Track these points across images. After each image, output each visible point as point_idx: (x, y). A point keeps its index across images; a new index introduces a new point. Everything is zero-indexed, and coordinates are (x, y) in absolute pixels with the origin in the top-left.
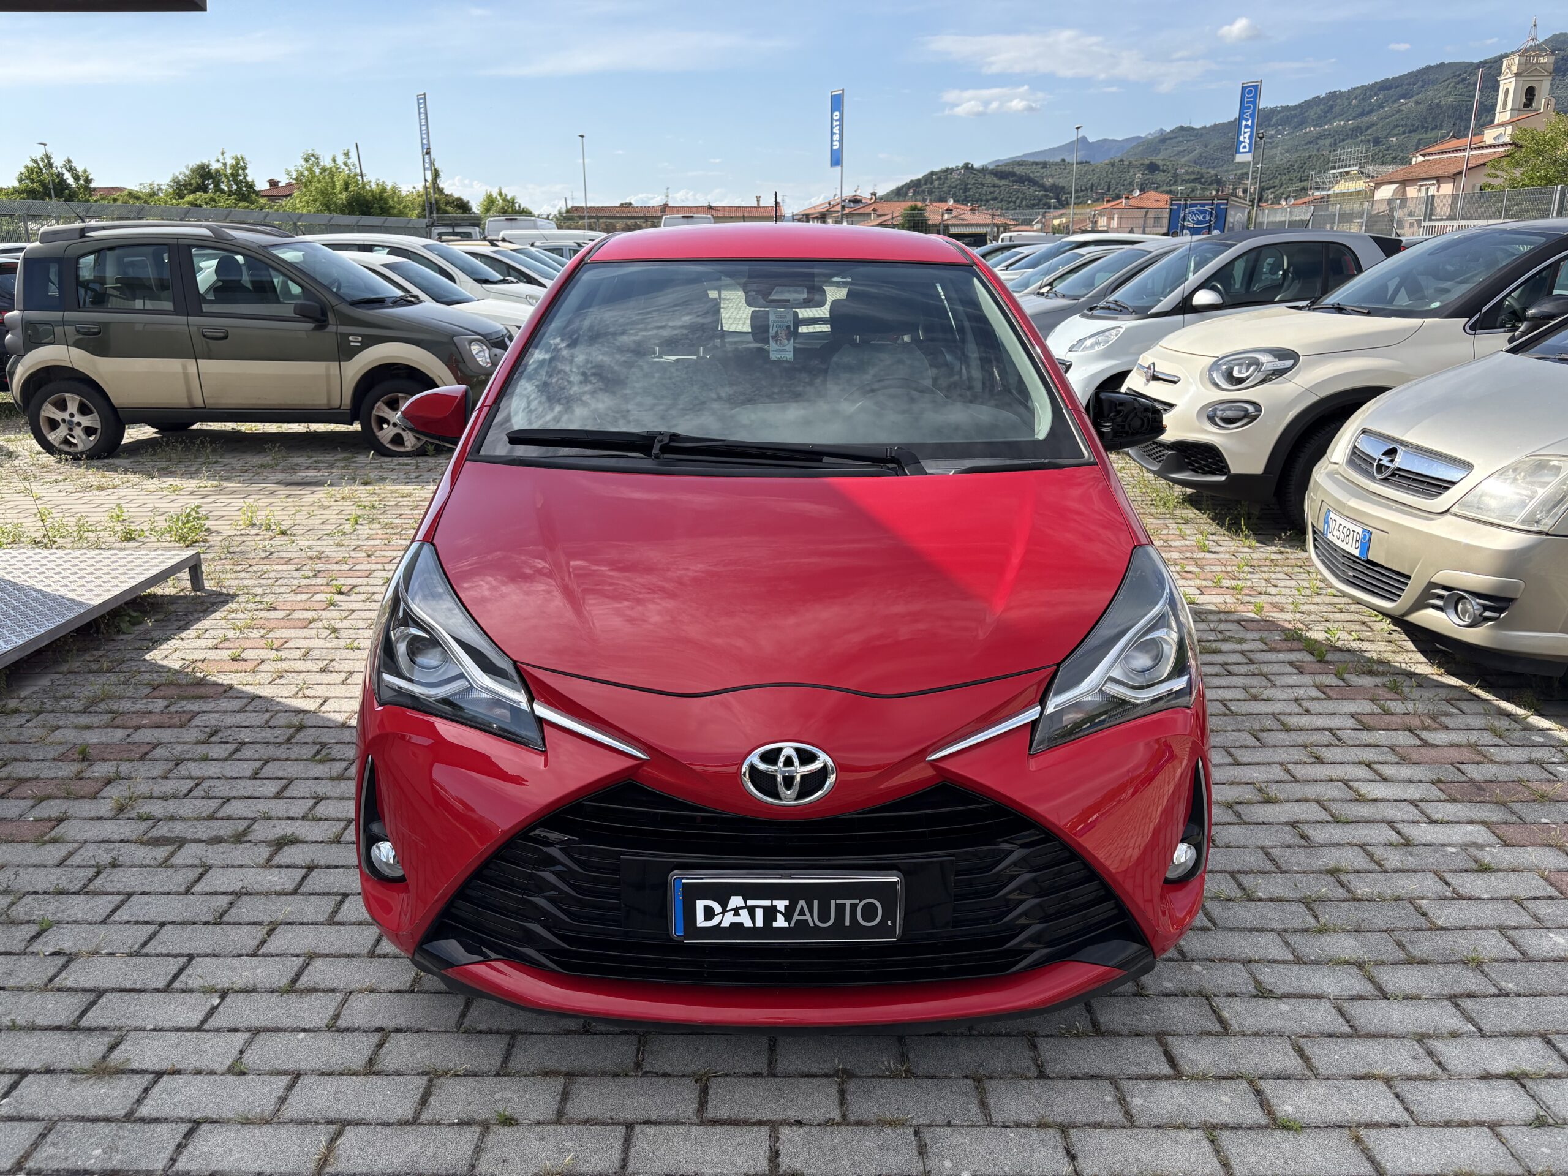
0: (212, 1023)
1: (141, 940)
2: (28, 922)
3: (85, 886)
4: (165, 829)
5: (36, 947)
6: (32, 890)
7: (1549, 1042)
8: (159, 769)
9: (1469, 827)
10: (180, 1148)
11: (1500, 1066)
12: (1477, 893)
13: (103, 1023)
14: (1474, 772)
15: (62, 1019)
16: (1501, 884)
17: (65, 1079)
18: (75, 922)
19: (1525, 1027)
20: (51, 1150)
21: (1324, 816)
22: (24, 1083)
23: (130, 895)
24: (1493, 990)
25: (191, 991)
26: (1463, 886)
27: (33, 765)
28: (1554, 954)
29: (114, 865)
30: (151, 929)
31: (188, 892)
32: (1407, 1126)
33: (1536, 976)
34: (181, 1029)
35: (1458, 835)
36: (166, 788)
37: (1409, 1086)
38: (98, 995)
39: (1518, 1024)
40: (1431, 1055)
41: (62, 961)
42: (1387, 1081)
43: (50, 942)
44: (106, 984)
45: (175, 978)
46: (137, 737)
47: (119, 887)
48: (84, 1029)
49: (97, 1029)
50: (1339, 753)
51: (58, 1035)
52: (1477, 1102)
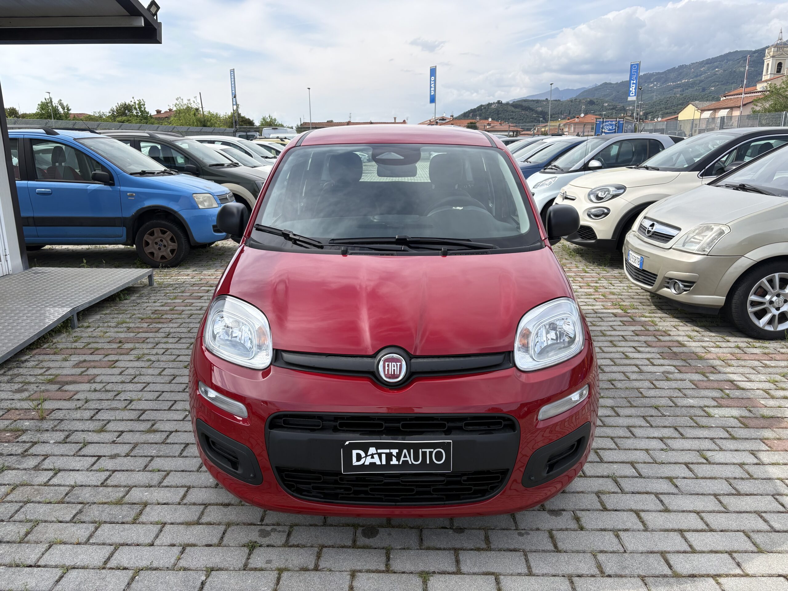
0: (187, 419)
1: (156, 396)
2: (112, 391)
3: (131, 381)
4: (157, 364)
5: (117, 398)
6: (111, 381)
7: (676, 429)
8: (150, 346)
9: (667, 367)
10: (183, 450)
11: (656, 435)
12: (663, 387)
13: (147, 418)
14: (675, 349)
15: (133, 418)
16: (674, 384)
17: (138, 433)
18: (130, 391)
19: (669, 425)
20: (138, 451)
21: (612, 363)
22: (123, 434)
23: (149, 384)
24: (660, 414)
25: (178, 410)
26: (659, 385)
27: (100, 344)
28: (688, 405)
29: (140, 375)
30: (159, 393)
31: (170, 383)
32: (615, 449)
33: (678, 411)
34: (176, 420)
35: (662, 369)
36: (154, 351)
37: (619, 439)
38: (144, 411)
39: (667, 424)
40: (631, 431)
41: (128, 402)
42: (612, 438)
43: (122, 396)
44: (146, 408)
45: (171, 407)
46: (139, 335)
47: (144, 381)
48: (141, 420)
49: (146, 420)
50: (623, 344)
51: (132, 422)
52: (643, 444)
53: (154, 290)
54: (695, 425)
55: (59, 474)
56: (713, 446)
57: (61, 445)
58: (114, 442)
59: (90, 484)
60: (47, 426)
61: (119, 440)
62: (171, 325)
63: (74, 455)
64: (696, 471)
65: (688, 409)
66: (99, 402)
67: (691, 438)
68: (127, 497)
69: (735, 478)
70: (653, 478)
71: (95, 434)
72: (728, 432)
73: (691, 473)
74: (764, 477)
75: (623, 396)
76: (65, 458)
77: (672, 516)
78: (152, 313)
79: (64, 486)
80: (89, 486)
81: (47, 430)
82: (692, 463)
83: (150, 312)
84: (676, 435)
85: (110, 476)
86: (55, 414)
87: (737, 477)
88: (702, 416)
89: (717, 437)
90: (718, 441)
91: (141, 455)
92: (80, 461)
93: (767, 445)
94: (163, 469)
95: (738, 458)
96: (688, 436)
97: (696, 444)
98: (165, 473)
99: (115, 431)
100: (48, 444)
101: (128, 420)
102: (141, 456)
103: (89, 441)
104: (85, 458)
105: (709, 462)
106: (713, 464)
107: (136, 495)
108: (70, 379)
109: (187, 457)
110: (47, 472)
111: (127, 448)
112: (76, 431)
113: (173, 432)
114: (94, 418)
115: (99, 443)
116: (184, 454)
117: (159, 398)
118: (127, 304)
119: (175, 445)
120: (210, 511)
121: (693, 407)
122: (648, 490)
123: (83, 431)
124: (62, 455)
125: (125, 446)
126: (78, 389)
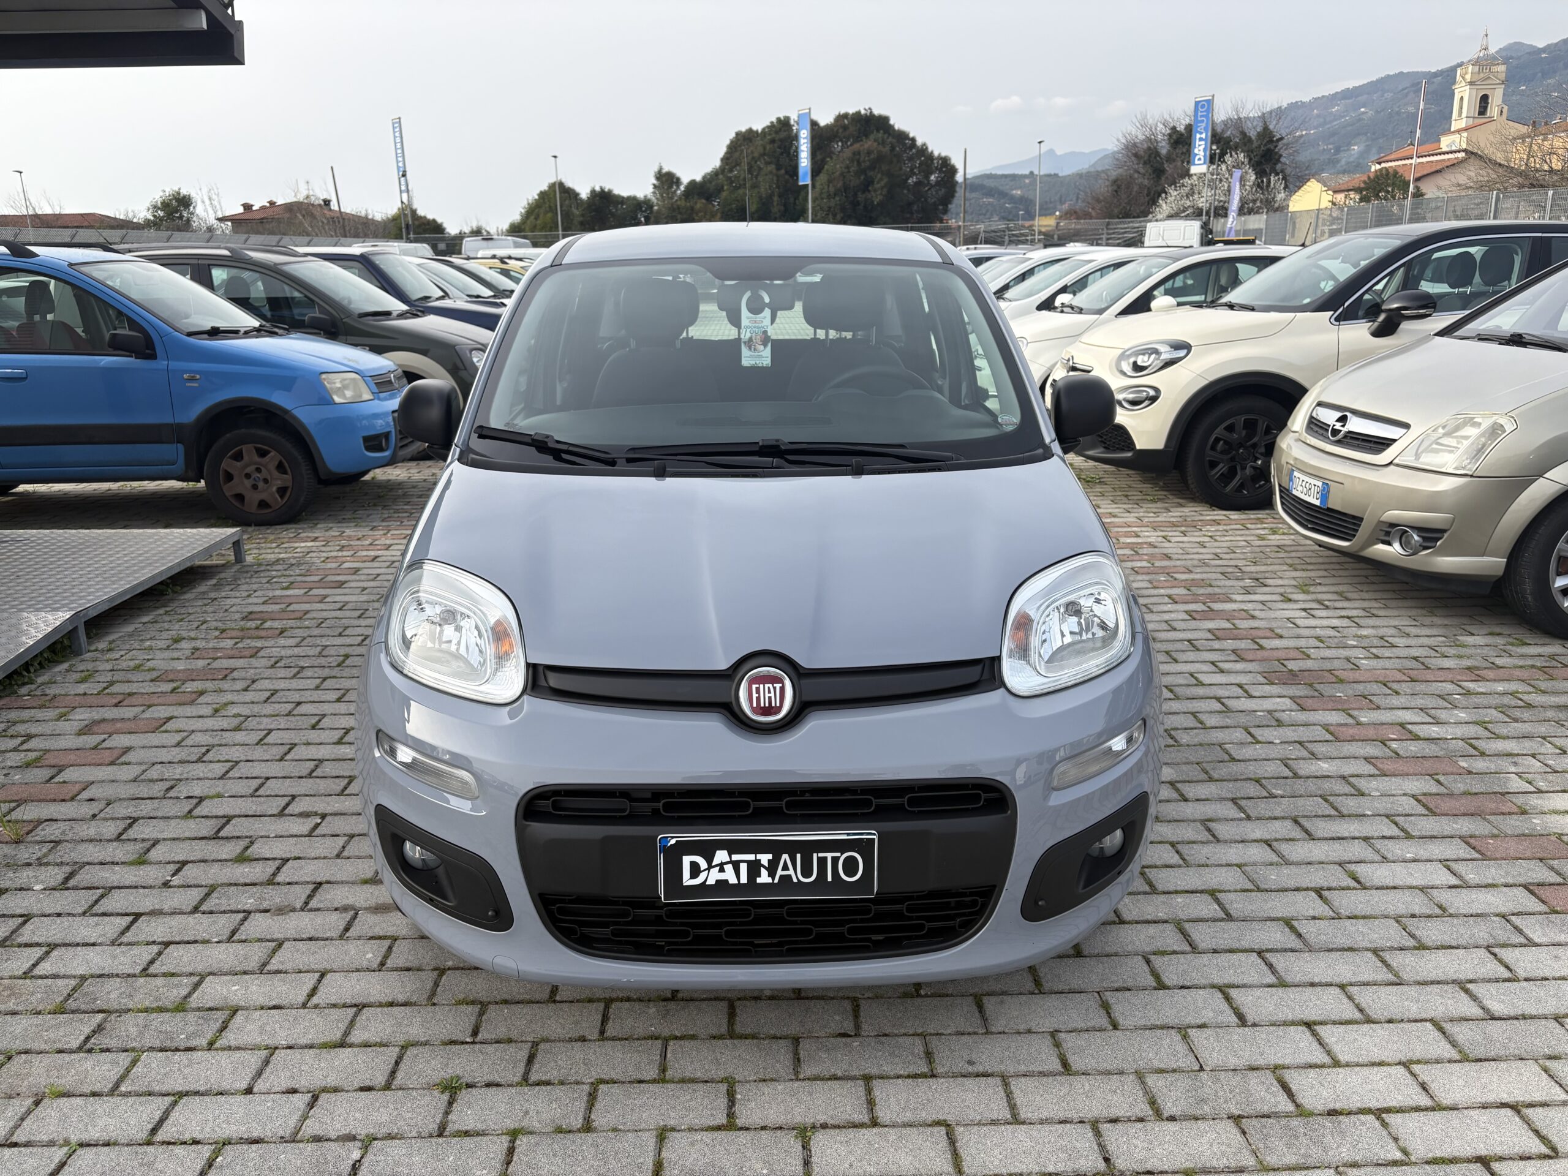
0: (318, 832)
1: (253, 788)
2: (162, 780)
3: (200, 758)
4: (254, 723)
5: (171, 794)
6: (159, 760)
7: (1296, 822)
8: (240, 685)
9: (1278, 700)
10: (310, 897)
11: (1258, 834)
12: (1271, 739)
13: (235, 834)
14: (1292, 665)
15: (204, 833)
16: (1290, 734)
17: (216, 865)
18: (198, 779)
19: (1282, 814)
20: (217, 901)
22: (186, 868)
23: (237, 763)
24: (1265, 794)
25: (298, 815)
26: (1262, 735)
27: (135, 685)
28: (1319, 774)
29: (220, 745)
30: (259, 781)
31: (281, 760)
32: (1180, 866)
33: (1299, 786)
34: (296, 836)
35: (1268, 704)
36: (249, 696)
37: (1187, 846)
38: (229, 819)
39: (1278, 812)
40: (1209, 830)
41: (195, 801)
42: (1173, 845)
43: (183, 790)
44: (232, 813)
45: (284, 808)
46: (216, 664)
47: (227, 757)
48: (223, 838)
49: (233, 838)
50: (1191, 656)
51: (204, 842)
52: (1233, 854)
53: (247, 572)
54: (1333, 812)
55: (55, 953)
56: (1369, 854)
57: (57, 894)
58: (166, 885)
59: (120, 972)
60: (27, 856)
61: (176, 880)
62: (282, 642)
63: (84, 913)
64: (1336, 904)
65: (1320, 781)
66: (133, 802)
67: (1326, 839)
68: (195, 995)
69: (1413, 916)
70: (1253, 920)
71: (126, 869)
72: (1396, 824)
73: (1326, 907)
74: (1469, 911)
75: (1192, 759)
76: (66, 921)
77: (1292, 993)
78: (243, 619)
79: (64, 977)
80: (117, 975)
81: (29, 865)
82: (1329, 889)
83: (237, 616)
84: (1297, 833)
85: (160, 954)
86: (43, 830)
87: (1417, 912)
88: (1346, 795)
89: (1376, 834)
90: (1378, 844)
91: (223, 909)
92: (97, 924)
93: (1474, 848)
94: (268, 937)
95: (1418, 875)
96: (1320, 834)
97: (1337, 851)
98: (274, 944)
99: (169, 863)
100: (30, 892)
101: (196, 839)
102: (224, 912)
103: (115, 884)
104: (107, 919)
105: (1361, 885)
106: (1371, 888)
107: (214, 991)
108: (72, 757)
109: (318, 910)
110: (29, 950)
111: (195, 895)
112: (89, 864)
113: (288, 860)
114: (123, 837)
115: (136, 887)
116: (313, 904)
117: (260, 792)
118: (189, 600)
119: (293, 888)
120: (368, 1019)
121: (1328, 777)
122: (1245, 944)
123: (102, 864)
124: (59, 915)
125: (189, 891)
126: (91, 779)
